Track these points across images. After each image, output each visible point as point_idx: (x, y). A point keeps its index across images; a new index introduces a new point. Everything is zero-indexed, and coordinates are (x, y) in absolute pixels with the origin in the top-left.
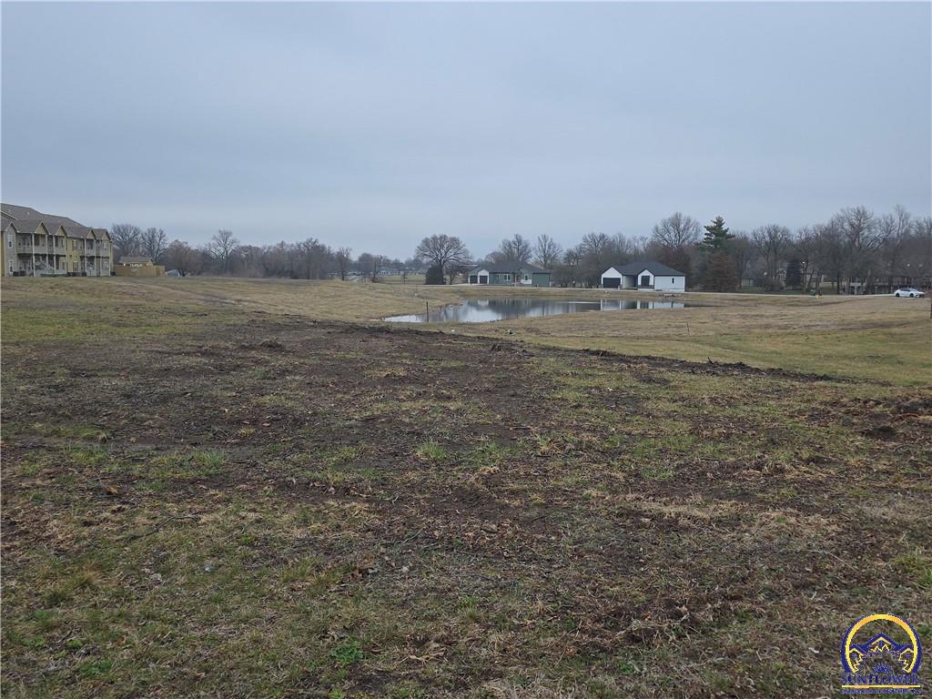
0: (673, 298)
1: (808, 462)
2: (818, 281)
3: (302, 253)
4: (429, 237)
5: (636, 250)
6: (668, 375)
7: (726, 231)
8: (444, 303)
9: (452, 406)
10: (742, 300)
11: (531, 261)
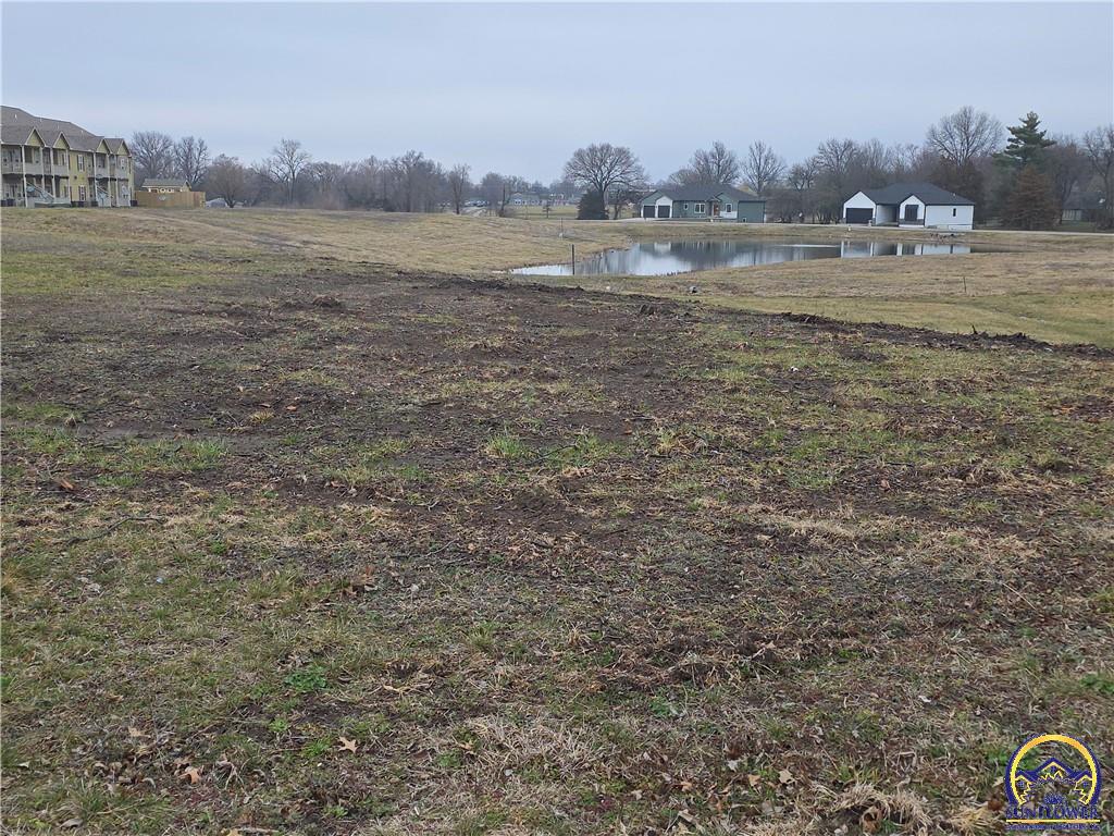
0: (953, 239)
3: (400, 174)
4: (585, 147)
5: (900, 167)
7: (1042, 134)
8: (602, 248)
10: (1058, 243)
11: (737, 183)
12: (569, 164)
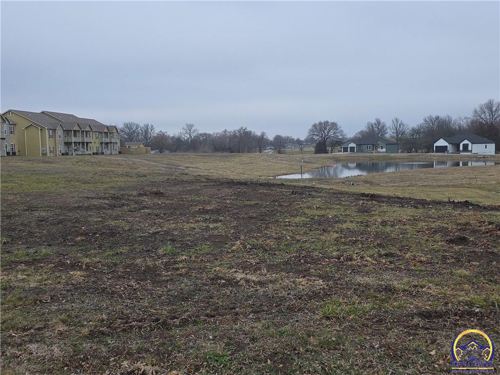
11: (387, 136)
12: (310, 130)
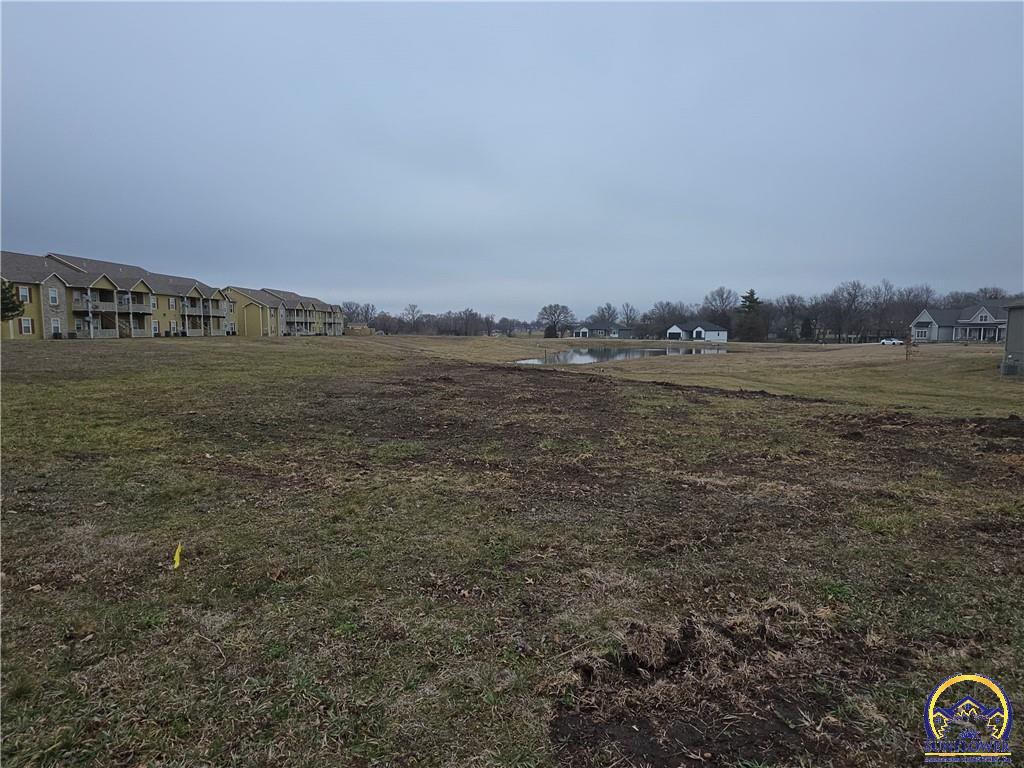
0: (719, 346)
1: (799, 454)
2: (824, 334)
3: (462, 319)
4: (546, 305)
5: (692, 313)
6: (709, 398)
7: (757, 299)
8: (556, 351)
9: (562, 417)
10: (767, 348)
11: (617, 321)
12: (540, 313)
